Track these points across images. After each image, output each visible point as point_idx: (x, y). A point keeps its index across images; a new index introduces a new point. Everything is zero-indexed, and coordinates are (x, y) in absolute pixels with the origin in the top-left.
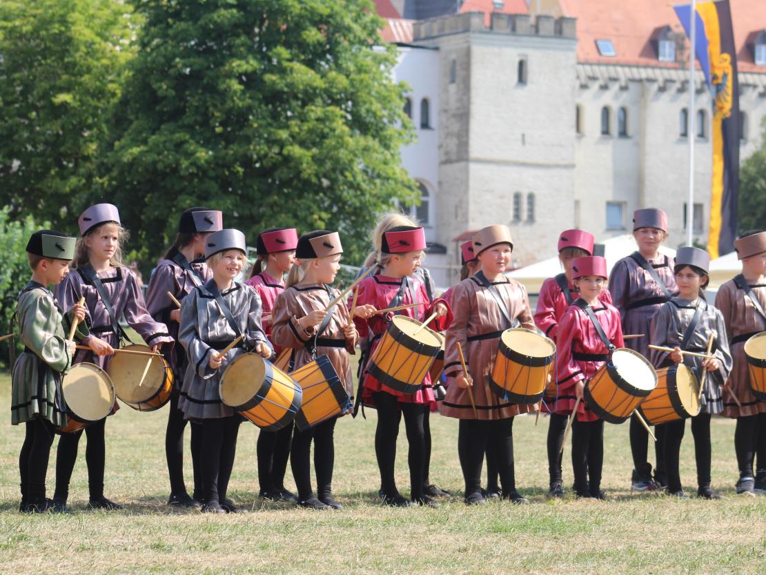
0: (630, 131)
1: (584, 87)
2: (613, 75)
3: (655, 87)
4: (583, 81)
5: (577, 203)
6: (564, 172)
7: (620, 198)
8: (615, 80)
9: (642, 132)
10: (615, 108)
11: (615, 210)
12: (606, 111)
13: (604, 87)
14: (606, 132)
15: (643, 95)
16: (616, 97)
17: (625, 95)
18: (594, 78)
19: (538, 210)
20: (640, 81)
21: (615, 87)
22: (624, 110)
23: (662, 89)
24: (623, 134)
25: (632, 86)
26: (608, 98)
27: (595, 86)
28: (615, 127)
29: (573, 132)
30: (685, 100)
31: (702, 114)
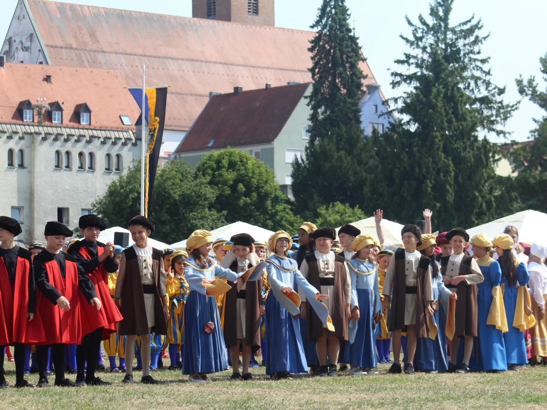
0: (25, 164)
2: (15, 130)
3: (40, 137)
7: (20, 204)
8: (17, 133)
9: (32, 165)
10: (16, 150)
11: (17, 211)
12: (11, 152)
13: (10, 138)
14: (11, 164)
15: (33, 142)
16: (17, 143)
17: (23, 142)
18: (3, 132)
20: (31, 134)
21: (16, 137)
22: (21, 151)
23: (44, 139)
24: (21, 166)
25: (26, 137)
26: (12, 144)
27: (4, 137)
28: (16, 162)
30: (58, 146)
31: (68, 153)
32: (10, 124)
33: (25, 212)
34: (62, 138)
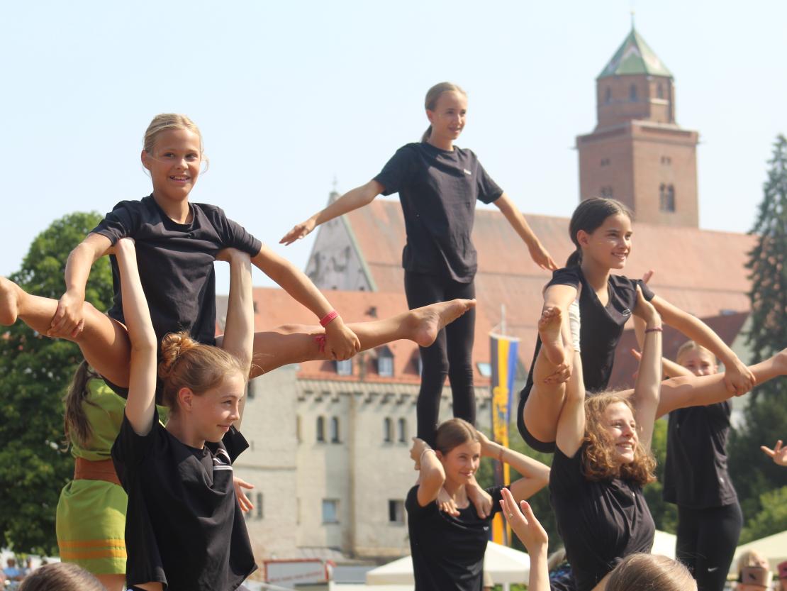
0: (342, 437)
1: (301, 400)
2: (325, 389)
3: (361, 400)
4: (301, 395)
5: (298, 500)
6: (289, 475)
7: (334, 495)
8: (327, 393)
9: (351, 438)
10: (328, 417)
11: (330, 507)
12: (320, 421)
13: (319, 400)
14: (321, 438)
15: (351, 406)
16: (329, 409)
17: (336, 406)
18: (309, 392)
19: (266, 508)
20: (349, 394)
21: (327, 400)
22: (336, 420)
23: (368, 401)
24: (336, 440)
25: (343, 399)
26: (321, 410)
27: (311, 399)
28: (329, 434)
29: (294, 440)
30: (387, 410)
31: (402, 421)
32: (319, 380)
33: (342, 506)
34: (393, 400)
